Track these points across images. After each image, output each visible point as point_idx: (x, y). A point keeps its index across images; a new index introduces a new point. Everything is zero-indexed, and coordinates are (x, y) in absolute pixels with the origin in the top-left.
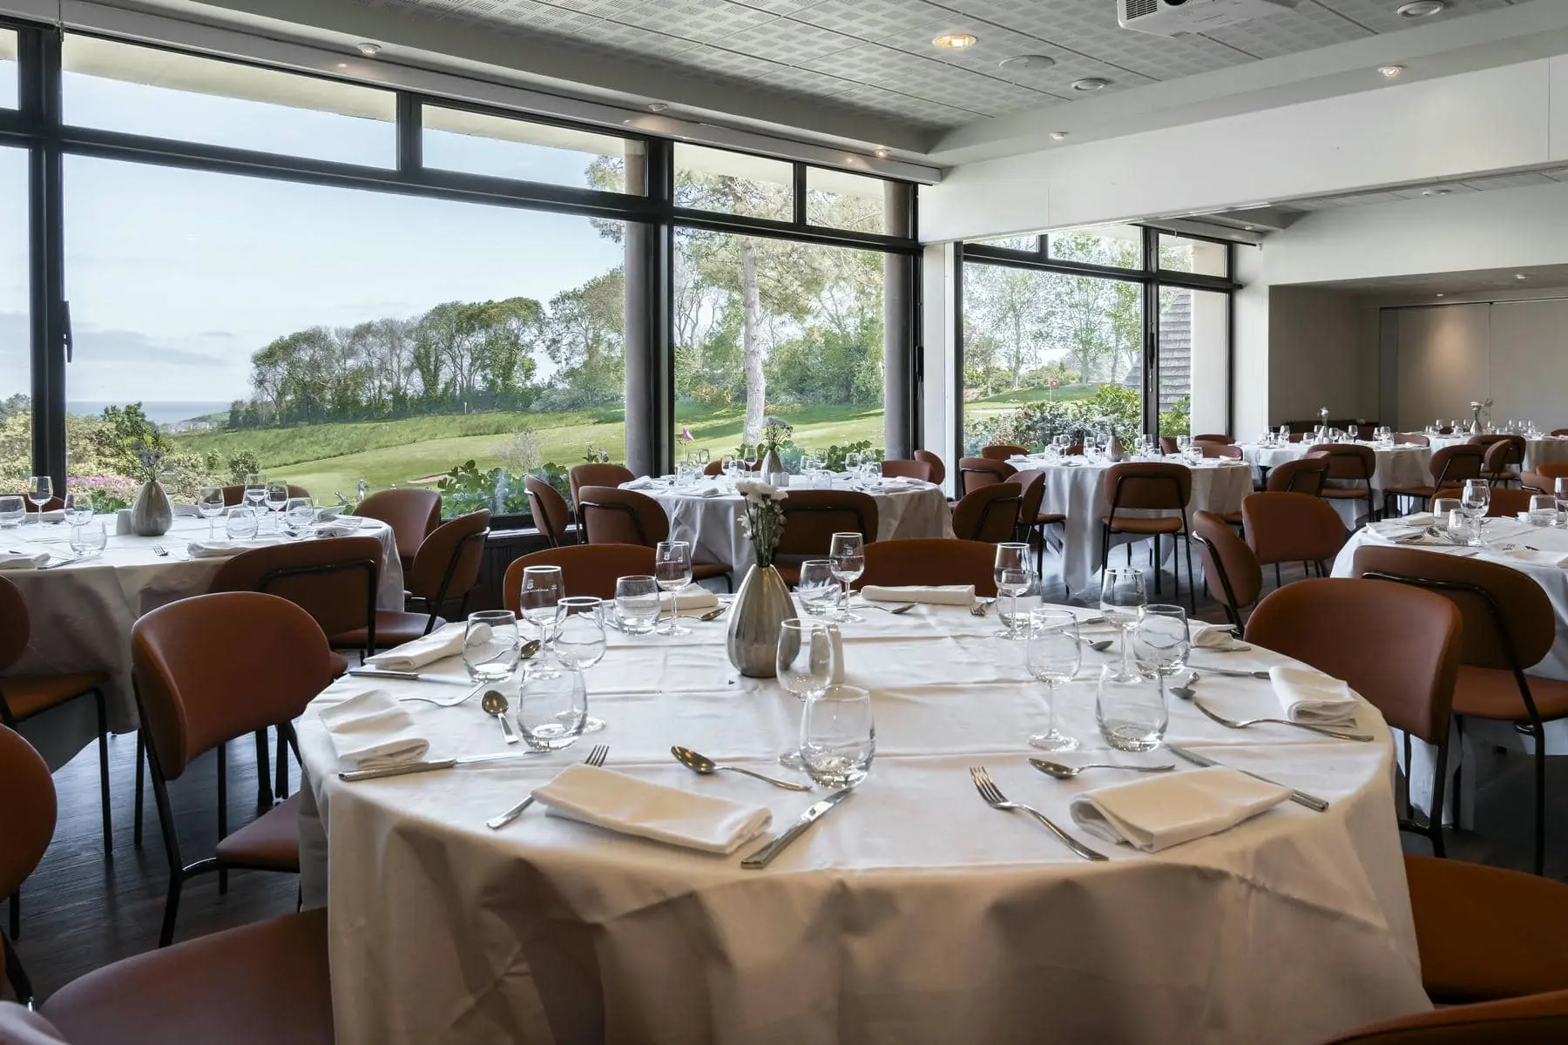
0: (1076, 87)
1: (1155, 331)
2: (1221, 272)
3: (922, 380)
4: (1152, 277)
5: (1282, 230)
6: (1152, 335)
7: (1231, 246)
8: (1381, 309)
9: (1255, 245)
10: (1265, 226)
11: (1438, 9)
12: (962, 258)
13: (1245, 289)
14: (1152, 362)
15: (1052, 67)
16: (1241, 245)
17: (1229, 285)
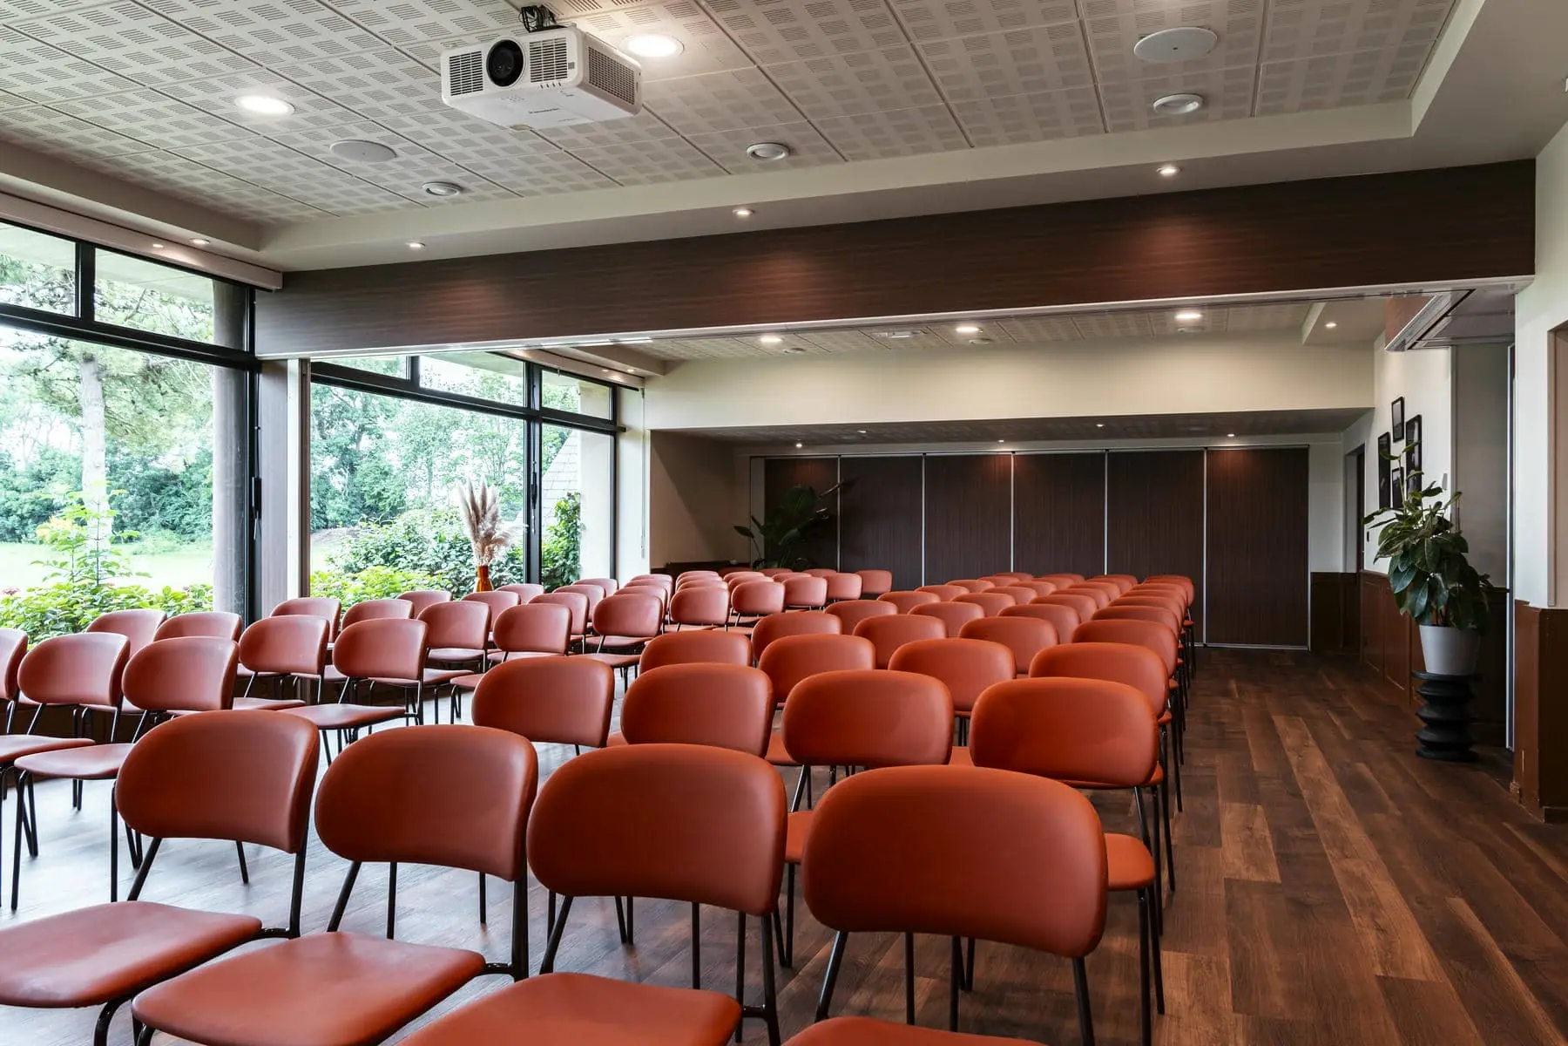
0: (428, 190)
1: (537, 471)
2: (605, 413)
3: (260, 517)
4: (534, 415)
5: (661, 377)
6: (535, 474)
7: (615, 389)
8: (751, 457)
9: (637, 390)
10: (644, 371)
11: (783, 155)
12: (309, 378)
13: (626, 433)
14: (534, 502)
15: (395, 160)
16: (624, 389)
17: (613, 428)
